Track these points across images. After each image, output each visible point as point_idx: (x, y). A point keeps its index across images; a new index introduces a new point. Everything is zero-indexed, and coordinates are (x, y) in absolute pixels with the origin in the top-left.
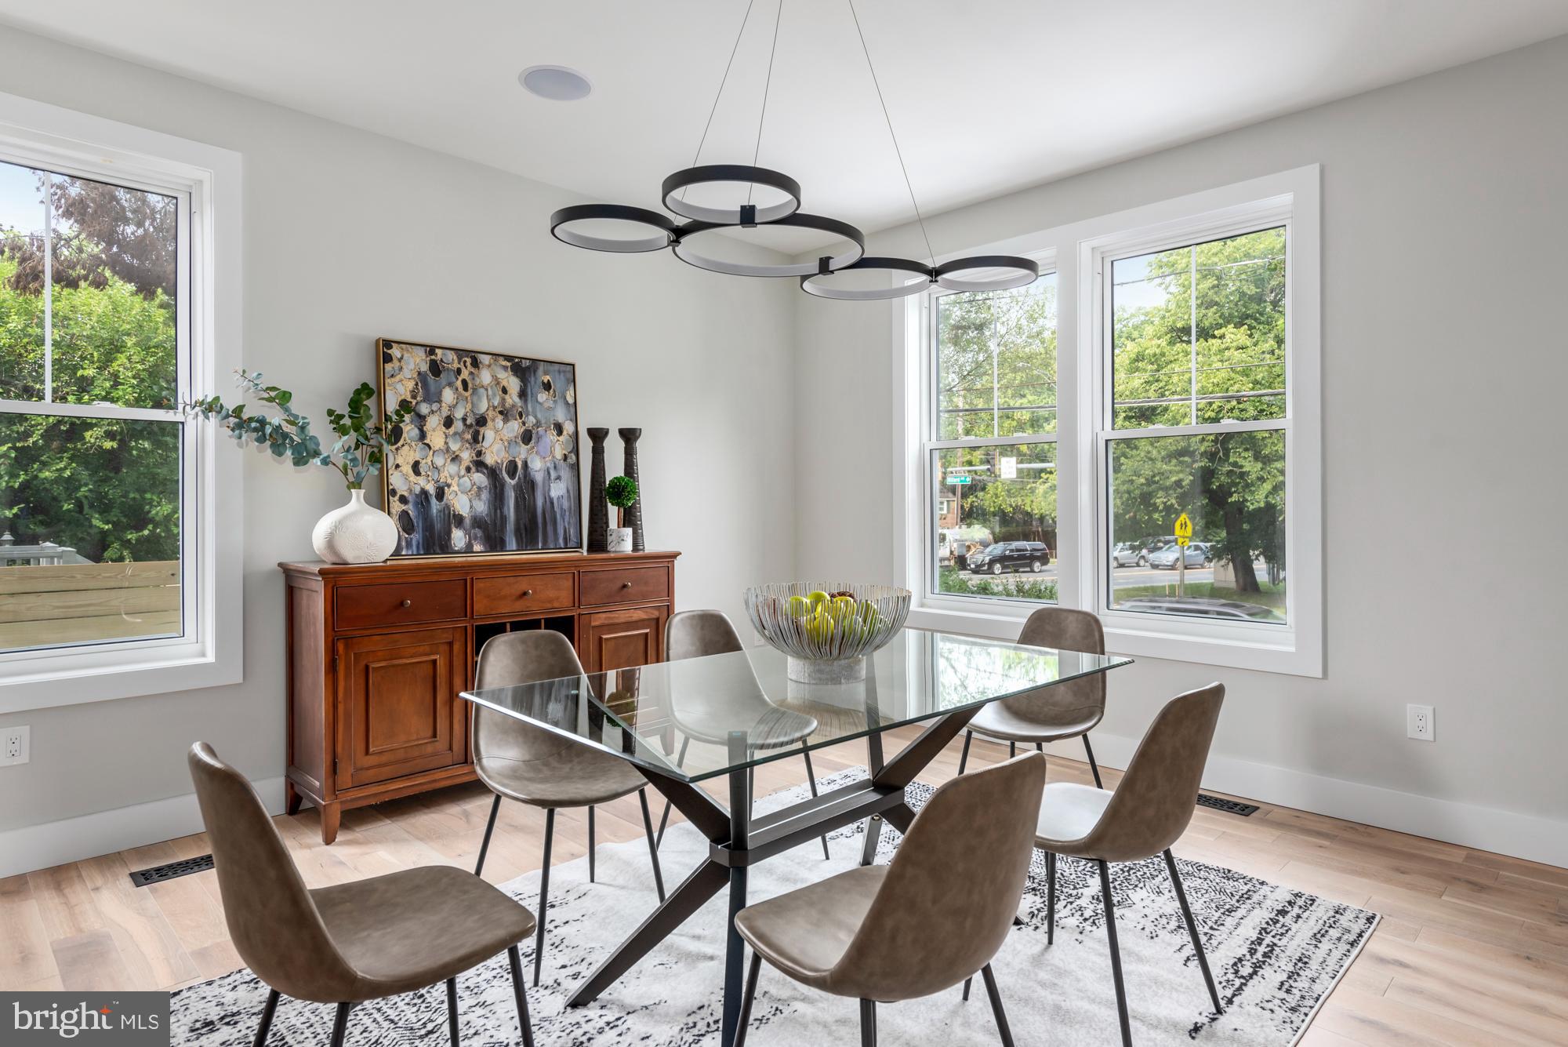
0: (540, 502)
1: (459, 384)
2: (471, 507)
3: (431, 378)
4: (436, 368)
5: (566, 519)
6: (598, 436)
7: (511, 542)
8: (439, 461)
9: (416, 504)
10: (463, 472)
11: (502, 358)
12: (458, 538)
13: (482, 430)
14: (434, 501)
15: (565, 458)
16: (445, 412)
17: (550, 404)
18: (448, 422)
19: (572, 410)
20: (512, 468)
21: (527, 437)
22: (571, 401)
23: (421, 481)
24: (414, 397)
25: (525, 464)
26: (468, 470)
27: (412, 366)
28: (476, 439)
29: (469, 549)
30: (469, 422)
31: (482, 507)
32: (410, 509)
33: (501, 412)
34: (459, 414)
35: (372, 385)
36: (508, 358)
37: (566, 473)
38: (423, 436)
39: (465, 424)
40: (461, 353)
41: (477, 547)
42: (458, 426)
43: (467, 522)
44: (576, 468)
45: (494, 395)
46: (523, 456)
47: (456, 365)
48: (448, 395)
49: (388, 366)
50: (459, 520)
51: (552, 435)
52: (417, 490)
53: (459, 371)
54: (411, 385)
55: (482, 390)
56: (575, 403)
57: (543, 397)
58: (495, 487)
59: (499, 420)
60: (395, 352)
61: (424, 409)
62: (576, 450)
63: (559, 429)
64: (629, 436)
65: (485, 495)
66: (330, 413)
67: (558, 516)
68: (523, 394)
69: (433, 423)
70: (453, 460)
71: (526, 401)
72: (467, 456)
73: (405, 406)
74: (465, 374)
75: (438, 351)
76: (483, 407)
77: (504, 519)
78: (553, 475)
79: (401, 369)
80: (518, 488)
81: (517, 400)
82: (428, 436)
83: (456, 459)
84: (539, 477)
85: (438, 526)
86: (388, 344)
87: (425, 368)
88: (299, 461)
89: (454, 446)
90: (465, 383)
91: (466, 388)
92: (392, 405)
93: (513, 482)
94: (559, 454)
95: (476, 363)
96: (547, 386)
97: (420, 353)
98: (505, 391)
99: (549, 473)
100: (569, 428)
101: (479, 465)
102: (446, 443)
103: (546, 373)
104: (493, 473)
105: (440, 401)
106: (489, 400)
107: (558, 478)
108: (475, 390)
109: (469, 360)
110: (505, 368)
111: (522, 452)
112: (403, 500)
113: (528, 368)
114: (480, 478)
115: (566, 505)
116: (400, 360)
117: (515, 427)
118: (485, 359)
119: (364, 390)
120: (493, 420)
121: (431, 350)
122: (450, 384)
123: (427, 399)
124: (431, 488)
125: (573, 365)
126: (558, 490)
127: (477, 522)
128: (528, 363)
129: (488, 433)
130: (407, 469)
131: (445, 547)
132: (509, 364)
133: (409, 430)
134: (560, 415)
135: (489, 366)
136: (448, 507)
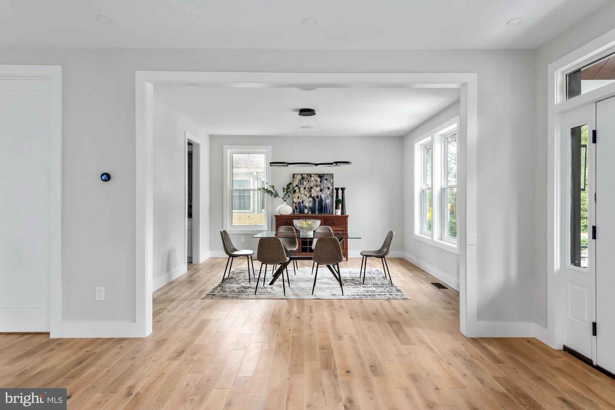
0: (323, 204)
1: (307, 181)
2: (309, 205)
3: (302, 180)
4: (303, 178)
5: (330, 208)
6: (337, 189)
7: (317, 212)
8: (303, 196)
9: (298, 204)
10: (307, 198)
11: (316, 175)
12: (306, 211)
13: (311, 189)
14: (301, 204)
15: (330, 194)
16: (304, 187)
17: (327, 183)
18: (305, 188)
19: (332, 184)
20: (318, 197)
21: (321, 190)
22: (332, 182)
23: (299, 200)
24: (298, 184)
25: (321, 196)
26: (308, 197)
27: (298, 178)
28: (310, 191)
29: (308, 213)
30: (309, 188)
31: (311, 205)
32: (297, 205)
33: (316, 186)
34: (307, 187)
35: (292, 182)
36: (318, 174)
37: (330, 198)
38: (300, 191)
39: (308, 188)
40: (308, 174)
41: (310, 213)
42: (307, 189)
43: (308, 208)
44: (332, 196)
45: (314, 182)
46: (320, 195)
47: (307, 177)
48: (305, 183)
49: (294, 179)
50: (306, 207)
51: (327, 190)
52: (298, 202)
53: (307, 178)
54: (298, 182)
55: (312, 182)
56: (333, 183)
57: (325, 182)
58: (314, 201)
59: (315, 188)
60: (295, 176)
61: (300, 186)
62: (333, 193)
63: (329, 188)
64: (343, 189)
65: (312, 202)
66: (283, 188)
67: (328, 207)
68: (321, 182)
69: (302, 189)
70: (305, 196)
71: (321, 183)
72: (308, 195)
73: (297, 186)
74: (308, 179)
75: (303, 175)
76: (312, 185)
77: (315, 207)
78: (327, 198)
79: (296, 179)
80: (319, 201)
81: (319, 183)
82: (301, 191)
83: (306, 195)
84: (323, 199)
85: (302, 208)
86: (294, 175)
87: (301, 178)
88: (275, 197)
89: (306, 193)
90: (308, 180)
91: (308, 181)
92: (294, 185)
93: (318, 200)
94: (328, 194)
95: (311, 176)
96: (326, 179)
97: (300, 175)
98: (317, 181)
99: (326, 198)
100: (331, 188)
101: (311, 196)
102: (304, 193)
103: (326, 177)
104: (313, 198)
105: (303, 184)
106: (313, 183)
107: (328, 199)
108: (310, 181)
109: (309, 176)
110: (317, 176)
111: (320, 194)
112: (296, 203)
113: (322, 176)
114: (311, 199)
115: (330, 205)
116: (296, 177)
117: (319, 189)
118: (313, 175)
119: (290, 184)
120: (314, 187)
121: (302, 175)
122: (305, 181)
123: (301, 184)
124: (301, 201)
125: (333, 174)
126: (328, 201)
127: (310, 208)
128: (322, 175)
129: (313, 190)
130: (297, 198)
131: (303, 212)
132: (318, 176)
133: (297, 191)
134: (329, 185)
135: (314, 177)
136: (304, 205)
